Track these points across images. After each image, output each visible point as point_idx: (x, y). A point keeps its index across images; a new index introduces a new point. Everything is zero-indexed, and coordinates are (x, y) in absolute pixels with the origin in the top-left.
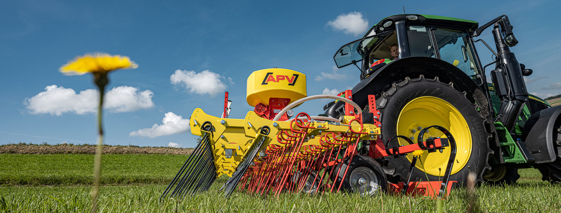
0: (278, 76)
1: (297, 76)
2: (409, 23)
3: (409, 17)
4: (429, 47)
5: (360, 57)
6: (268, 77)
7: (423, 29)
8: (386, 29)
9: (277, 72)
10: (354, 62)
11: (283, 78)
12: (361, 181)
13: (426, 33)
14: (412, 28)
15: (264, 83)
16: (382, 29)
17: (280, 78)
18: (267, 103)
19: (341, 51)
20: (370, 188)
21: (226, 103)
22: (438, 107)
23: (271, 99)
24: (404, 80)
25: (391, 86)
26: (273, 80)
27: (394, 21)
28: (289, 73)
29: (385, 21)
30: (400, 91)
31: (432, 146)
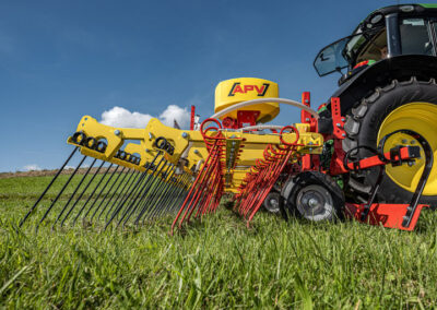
0: (246, 87)
1: (268, 85)
2: (402, 15)
3: (403, 8)
4: (427, 44)
5: (345, 63)
6: (236, 89)
7: (421, 23)
8: (374, 25)
9: (244, 81)
10: (339, 69)
11: (252, 88)
12: (312, 201)
13: (424, 28)
14: (406, 22)
15: (231, 95)
16: (369, 26)
17: (248, 88)
18: (235, 116)
19: (321, 55)
20: (322, 211)
21: (193, 117)
22: (428, 114)
23: (239, 112)
24: (390, 83)
25: (374, 91)
26: (240, 91)
27: (384, 15)
28: (259, 82)
29: (373, 16)
30: (385, 96)
31: (397, 158)
